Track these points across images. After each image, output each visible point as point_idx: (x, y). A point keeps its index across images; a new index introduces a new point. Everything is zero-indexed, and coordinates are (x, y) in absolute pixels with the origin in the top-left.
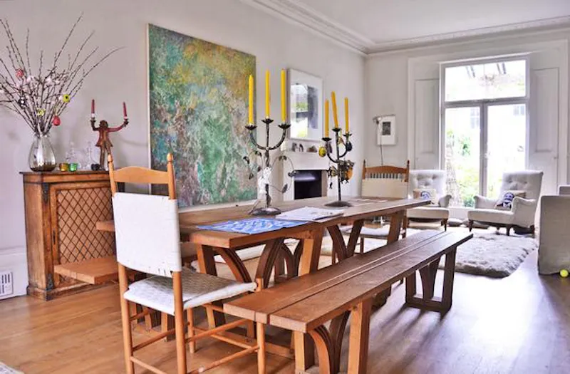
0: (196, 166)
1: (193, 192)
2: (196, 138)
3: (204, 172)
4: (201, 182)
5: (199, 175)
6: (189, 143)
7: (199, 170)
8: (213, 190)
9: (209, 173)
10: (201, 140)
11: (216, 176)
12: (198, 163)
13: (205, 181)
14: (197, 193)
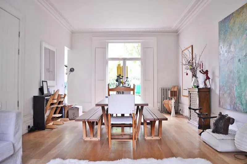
0: (235, 87)
1: (233, 102)
2: (235, 70)
3: (238, 91)
4: (237, 96)
5: (236, 92)
6: (232, 74)
7: (236, 90)
8: (243, 103)
9: (241, 92)
10: (237, 71)
11: (245, 94)
12: (235, 85)
13: (239, 96)
14: (235, 103)
